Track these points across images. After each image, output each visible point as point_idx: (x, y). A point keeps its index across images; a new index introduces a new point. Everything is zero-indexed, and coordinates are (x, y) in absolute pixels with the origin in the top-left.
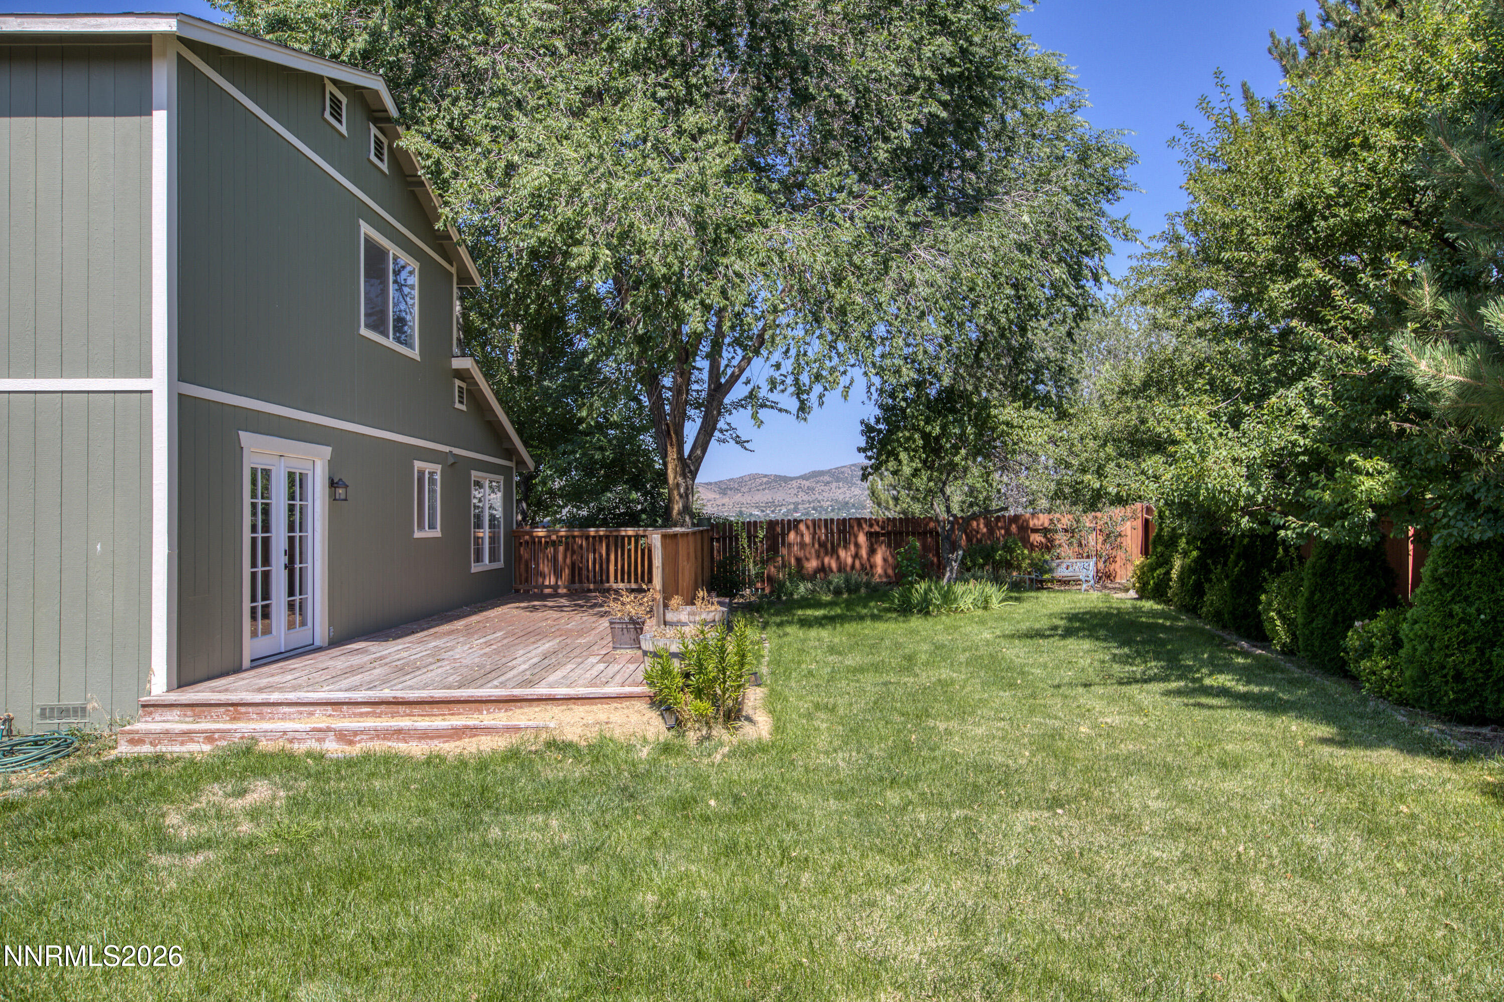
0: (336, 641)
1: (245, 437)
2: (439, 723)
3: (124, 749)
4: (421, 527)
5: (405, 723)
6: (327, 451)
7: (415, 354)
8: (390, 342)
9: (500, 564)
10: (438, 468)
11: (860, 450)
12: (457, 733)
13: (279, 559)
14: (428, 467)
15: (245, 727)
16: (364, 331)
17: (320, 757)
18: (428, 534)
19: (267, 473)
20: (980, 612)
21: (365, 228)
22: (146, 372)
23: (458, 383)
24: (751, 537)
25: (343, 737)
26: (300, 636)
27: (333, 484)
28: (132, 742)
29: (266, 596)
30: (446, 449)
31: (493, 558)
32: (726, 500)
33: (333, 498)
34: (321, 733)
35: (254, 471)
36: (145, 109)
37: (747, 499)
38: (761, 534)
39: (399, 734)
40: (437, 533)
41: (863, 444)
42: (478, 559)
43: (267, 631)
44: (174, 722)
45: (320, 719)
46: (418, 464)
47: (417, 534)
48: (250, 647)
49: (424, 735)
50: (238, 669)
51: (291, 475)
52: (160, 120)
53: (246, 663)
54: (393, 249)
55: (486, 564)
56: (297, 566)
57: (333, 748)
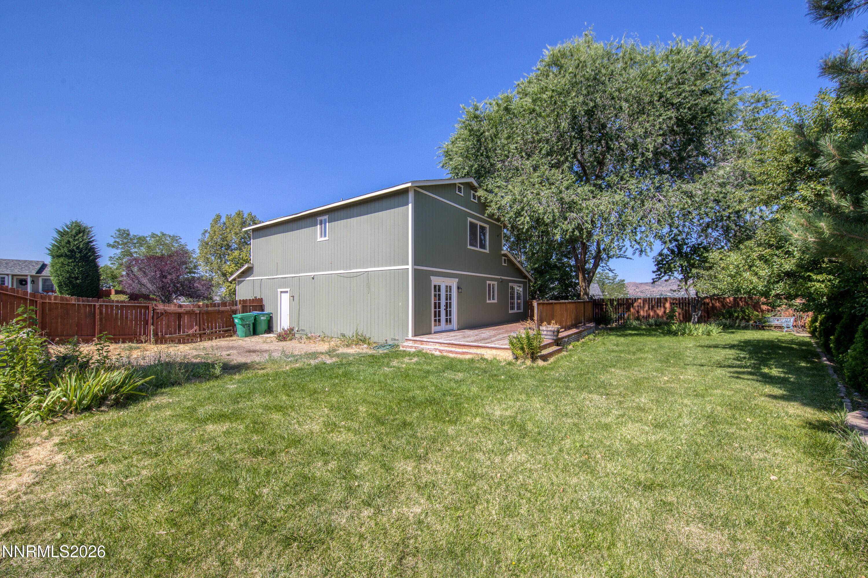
0: (459, 329)
1: (432, 278)
2: (460, 350)
3: (401, 348)
4: (489, 299)
5: (453, 349)
6: (457, 280)
7: (487, 251)
8: (478, 249)
9: (522, 311)
10: (496, 283)
11: (654, 272)
12: (464, 353)
13: (443, 308)
14: (492, 283)
15: (422, 346)
16: (469, 247)
17: (432, 355)
18: (492, 301)
19: (439, 286)
20: (705, 336)
21: (469, 219)
22: (408, 264)
23: (503, 258)
24: (612, 304)
25: (440, 351)
26: (449, 327)
27: (458, 288)
28: (403, 347)
29: (439, 316)
30: (499, 277)
31: (518, 308)
32: (655, 289)
33: (458, 292)
34: (436, 349)
35: (435, 286)
36: (407, 204)
37: (665, 289)
38: (615, 303)
39: (451, 352)
40: (495, 301)
41: (655, 268)
42: (512, 308)
43: (440, 325)
44: (410, 344)
45: (438, 346)
46: (488, 282)
47: (488, 302)
48: (434, 329)
49: (457, 353)
50: (431, 334)
51: (447, 286)
52: (410, 205)
53: (433, 332)
54: (479, 223)
55: (516, 311)
56: (448, 309)
57: (437, 353)
